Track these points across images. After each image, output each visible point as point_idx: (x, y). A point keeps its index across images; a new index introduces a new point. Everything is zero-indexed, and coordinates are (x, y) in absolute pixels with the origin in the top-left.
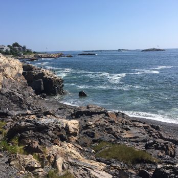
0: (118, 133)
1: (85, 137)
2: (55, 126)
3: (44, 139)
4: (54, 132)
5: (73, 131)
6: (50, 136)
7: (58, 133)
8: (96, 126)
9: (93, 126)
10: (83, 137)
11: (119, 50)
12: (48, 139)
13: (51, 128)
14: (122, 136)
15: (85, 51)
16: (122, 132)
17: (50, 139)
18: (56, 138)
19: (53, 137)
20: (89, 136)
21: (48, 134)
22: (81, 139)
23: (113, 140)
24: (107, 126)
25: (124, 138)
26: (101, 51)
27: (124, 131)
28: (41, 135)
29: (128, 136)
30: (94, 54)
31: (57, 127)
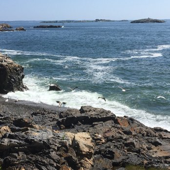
0: (144, 149)
1: (101, 159)
2: (60, 143)
3: (45, 165)
4: (58, 153)
5: (86, 150)
6: (54, 160)
7: (65, 155)
8: (108, 140)
9: (104, 141)
10: (98, 160)
11: (97, 20)
12: (52, 165)
13: (53, 146)
14: (151, 154)
15: (44, 22)
16: (149, 149)
17: (55, 164)
18: (64, 163)
19: (58, 162)
20: (104, 156)
21: (50, 157)
22: (97, 162)
23: (145, 162)
24: (126, 140)
25: (156, 158)
26: (69, 21)
27: (153, 147)
28: (39, 158)
29: (160, 154)
30: (59, 27)
31: (63, 145)
